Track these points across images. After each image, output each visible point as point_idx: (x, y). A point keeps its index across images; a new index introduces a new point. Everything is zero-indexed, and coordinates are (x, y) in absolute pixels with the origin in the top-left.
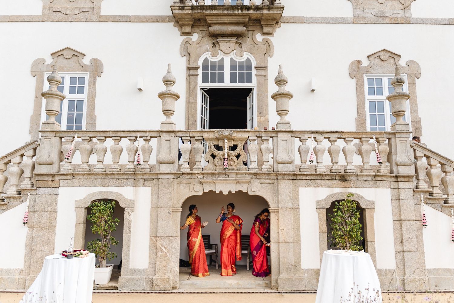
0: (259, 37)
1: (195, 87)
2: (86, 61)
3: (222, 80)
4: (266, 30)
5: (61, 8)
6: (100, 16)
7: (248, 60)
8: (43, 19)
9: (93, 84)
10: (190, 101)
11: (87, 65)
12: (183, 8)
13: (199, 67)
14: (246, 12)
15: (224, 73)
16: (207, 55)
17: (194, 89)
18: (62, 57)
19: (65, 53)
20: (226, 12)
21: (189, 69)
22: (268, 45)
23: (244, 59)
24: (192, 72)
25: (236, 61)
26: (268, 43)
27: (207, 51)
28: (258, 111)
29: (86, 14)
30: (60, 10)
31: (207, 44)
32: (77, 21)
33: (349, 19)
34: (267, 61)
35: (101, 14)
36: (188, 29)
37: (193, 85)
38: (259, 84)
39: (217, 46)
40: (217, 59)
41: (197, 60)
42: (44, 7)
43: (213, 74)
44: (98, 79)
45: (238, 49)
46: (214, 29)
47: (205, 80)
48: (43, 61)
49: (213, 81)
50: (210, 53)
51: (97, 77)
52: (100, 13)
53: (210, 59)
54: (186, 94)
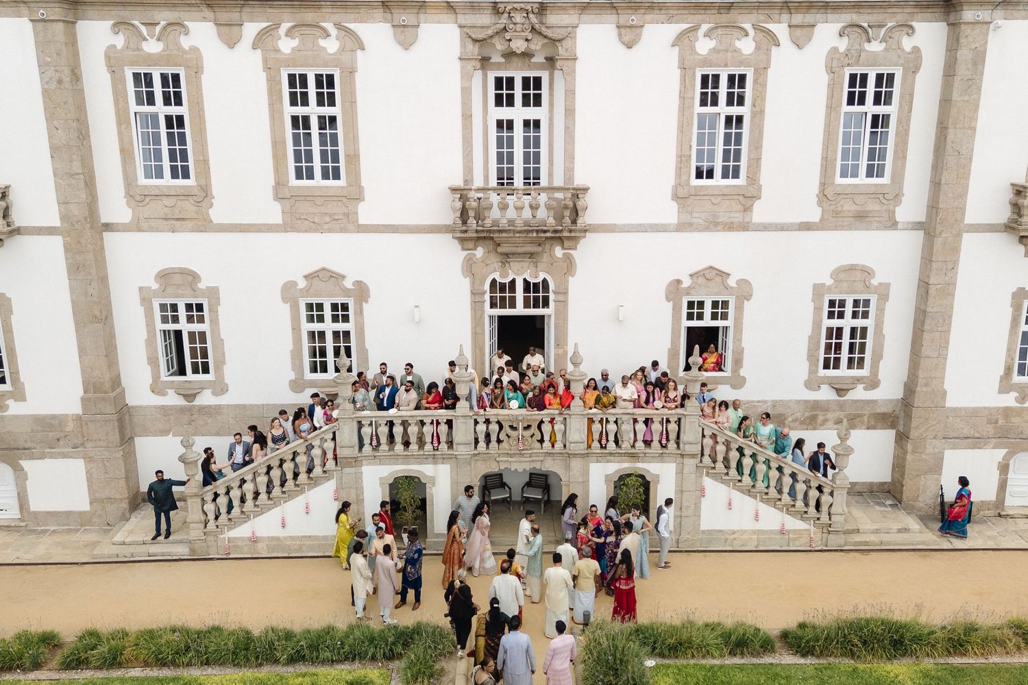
0: (559, 252)
1: (481, 315)
2: (348, 284)
3: (513, 305)
4: (566, 243)
5: (307, 214)
6: (360, 226)
7: (545, 281)
8: (285, 227)
9: (360, 312)
10: (477, 332)
11: (350, 290)
12: (466, 231)
13: (485, 292)
14: (543, 235)
15: (515, 296)
16: (496, 276)
17: (480, 318)
18: (317, 278)
19: (320, 274)
20: (517, 235)
21: (473, 293)
22: (569, 261)
23: (539, 280)
24: (478, 298)
25: (530, 283)
26: (569, 260)
27: (495, 271)
28: (555, 343)
29: (340, 222)
30: (306, 217)
31: (495, 261)
32: (330, 231)
33: (672, 227)
34: (568, 282)
35: (360, 223)
36: (471, 245)
37: (479, 313)
38: (557, 311)
39: (507, 265)
40: (507, 280)
41: (483, 284)
42: (283, 212)
43: (503, 299)
44: (365, 306)
45: (534, 269)
46: (503, 249)
47: (493, 305)
48: (294, 284)
49: (503, 306)
50: (498, 273)
51: (364, 303)
52: (358, 221)
53: (499, 280)
54: (472, 323)
